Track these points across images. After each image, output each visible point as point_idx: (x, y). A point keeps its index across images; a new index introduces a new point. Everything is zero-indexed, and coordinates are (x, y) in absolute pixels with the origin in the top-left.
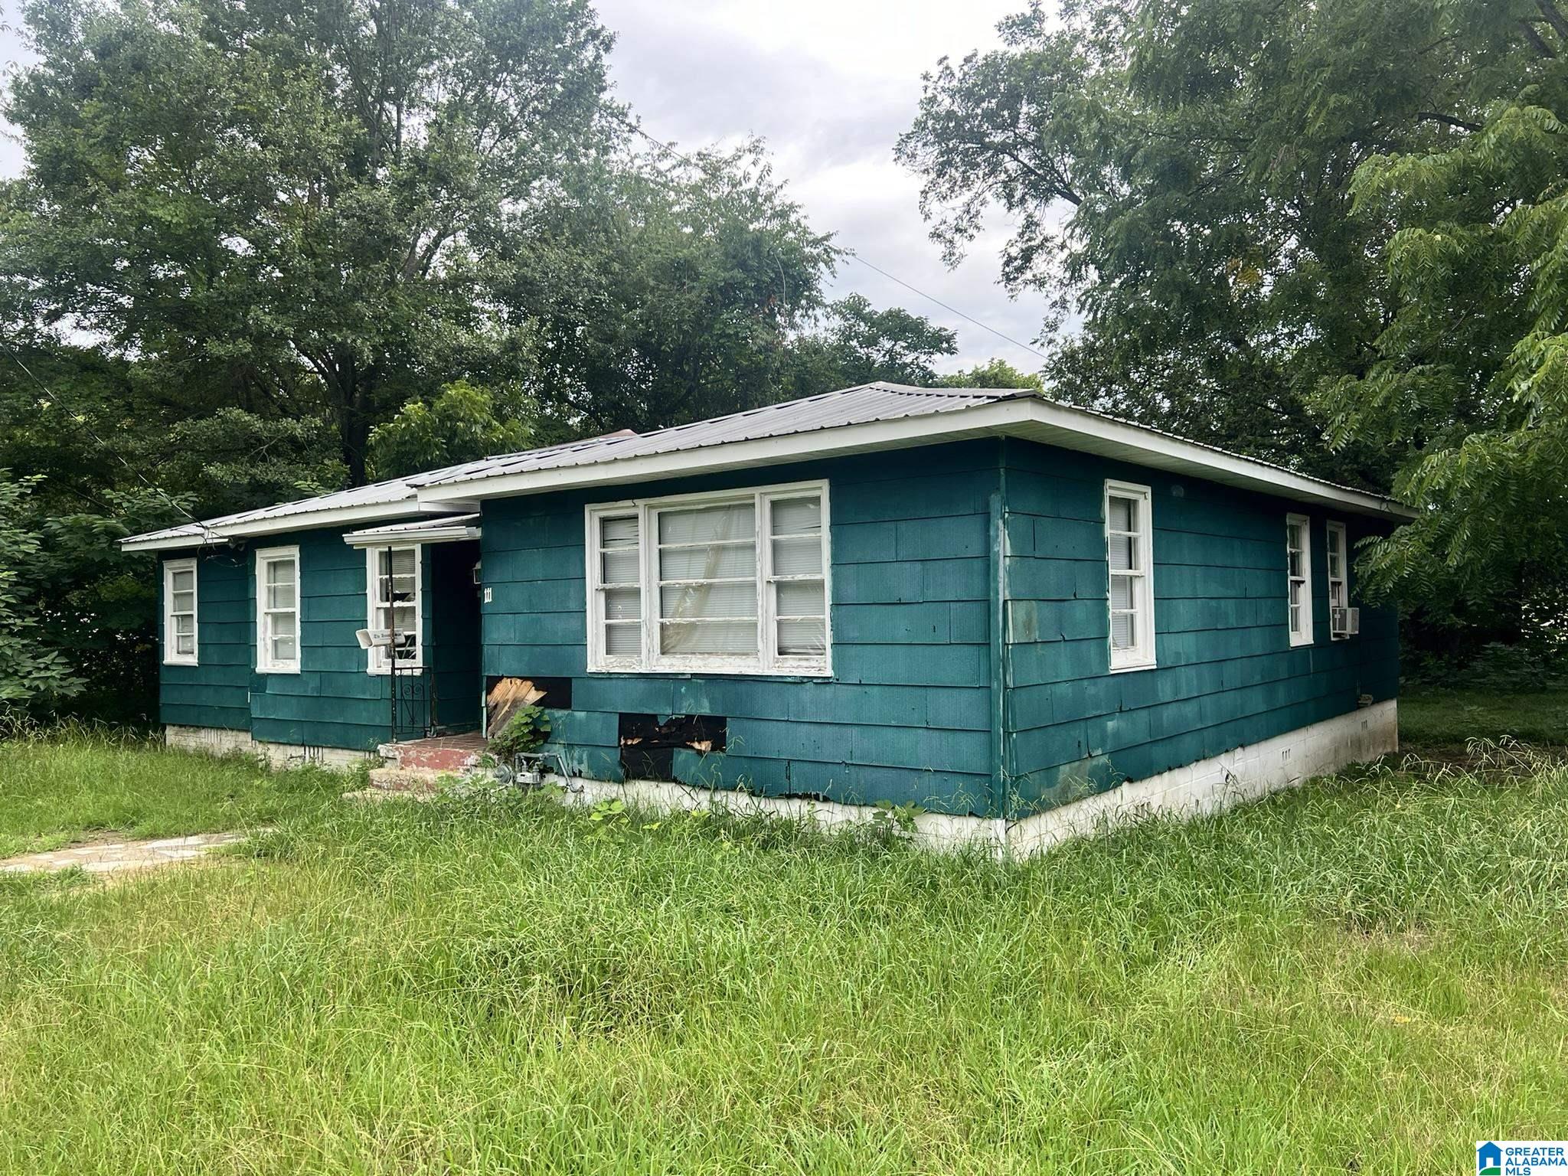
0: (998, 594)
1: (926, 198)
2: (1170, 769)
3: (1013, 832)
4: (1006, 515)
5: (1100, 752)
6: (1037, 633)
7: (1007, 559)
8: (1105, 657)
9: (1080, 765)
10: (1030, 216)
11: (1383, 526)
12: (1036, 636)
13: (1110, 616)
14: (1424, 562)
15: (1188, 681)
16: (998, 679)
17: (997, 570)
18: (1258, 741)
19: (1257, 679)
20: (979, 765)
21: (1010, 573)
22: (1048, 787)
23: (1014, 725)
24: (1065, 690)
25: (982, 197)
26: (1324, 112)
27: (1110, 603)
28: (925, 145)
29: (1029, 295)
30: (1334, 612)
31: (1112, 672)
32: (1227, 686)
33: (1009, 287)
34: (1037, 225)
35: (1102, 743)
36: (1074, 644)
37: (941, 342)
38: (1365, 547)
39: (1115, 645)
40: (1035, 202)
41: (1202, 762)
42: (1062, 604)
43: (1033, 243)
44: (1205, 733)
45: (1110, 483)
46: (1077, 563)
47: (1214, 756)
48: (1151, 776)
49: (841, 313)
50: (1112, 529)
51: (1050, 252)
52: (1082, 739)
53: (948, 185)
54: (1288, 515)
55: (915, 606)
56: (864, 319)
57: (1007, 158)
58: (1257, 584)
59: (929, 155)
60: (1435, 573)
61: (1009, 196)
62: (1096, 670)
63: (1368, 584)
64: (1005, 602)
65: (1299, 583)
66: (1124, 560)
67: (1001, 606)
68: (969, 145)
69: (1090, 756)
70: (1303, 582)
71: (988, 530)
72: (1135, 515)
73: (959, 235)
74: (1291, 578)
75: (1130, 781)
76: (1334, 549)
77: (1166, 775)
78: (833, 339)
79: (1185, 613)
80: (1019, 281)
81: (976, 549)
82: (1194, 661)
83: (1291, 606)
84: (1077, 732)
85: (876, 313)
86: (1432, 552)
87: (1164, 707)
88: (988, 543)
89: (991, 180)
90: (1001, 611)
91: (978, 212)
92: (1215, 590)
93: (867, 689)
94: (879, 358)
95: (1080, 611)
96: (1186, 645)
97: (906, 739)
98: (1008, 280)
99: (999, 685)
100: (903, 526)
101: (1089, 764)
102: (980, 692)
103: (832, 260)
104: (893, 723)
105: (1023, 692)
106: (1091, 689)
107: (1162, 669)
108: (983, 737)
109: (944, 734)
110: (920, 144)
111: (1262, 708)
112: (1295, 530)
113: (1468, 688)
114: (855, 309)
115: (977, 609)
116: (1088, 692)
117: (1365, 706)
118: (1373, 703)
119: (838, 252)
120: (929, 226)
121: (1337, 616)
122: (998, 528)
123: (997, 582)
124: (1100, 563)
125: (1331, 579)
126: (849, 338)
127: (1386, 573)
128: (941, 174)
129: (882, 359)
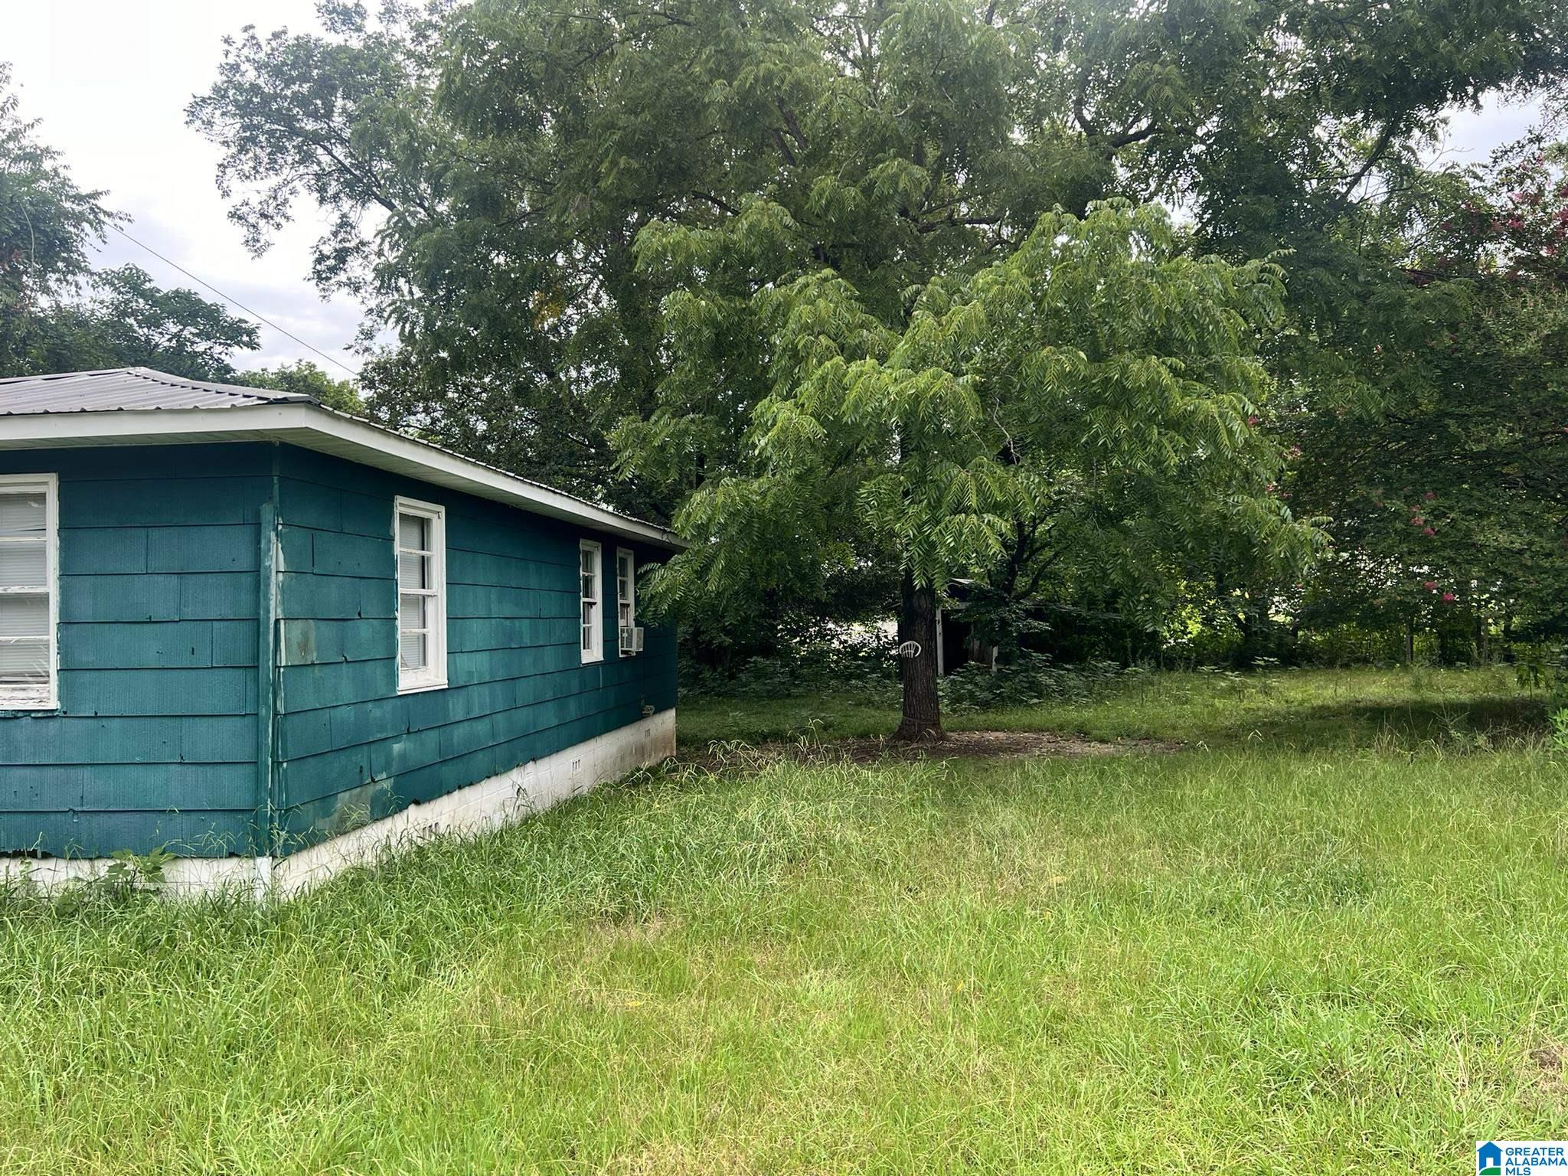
0: (268, 612)
1: (224, 173)
2: (460, 788)
3: (280, 871)
4: (280, 527)
5: (384, 776)
6: (315, 655)
7: (281, 575)
8: (392, 678)
9: (362, 792)
10: (344, 216)
11: (661, 553)
12: (314, 657)
13: (399, 637)
14: (692, 587)
15: (480, 699)
16: (267, 704)
17: (268, 585)
18: (550, 754)
19: (549, 695)
20: (243, 800)
21: (283, 589)
22: (323, 817)
23: (285, 754)
24: (346, 714)
25: (290, 186)
26: (615, 171)
27: (398, 623)
28: (224, 114)
29: (342, 297)
30: (622, 631)
31: (400, 693)
32: (520, 703)
33: (321, 286)
34: (353, 227)
35: (387, 767)
36: (357, 665)
37: (239, 334)
38: (646, 572)
39: (404, 665)
40: (350, 202)
41: (493, 779)
42: (345, 623)
43: (347, 245)
44: (497, 749)
45: (400, 500)
46: (363, 581)
47: (505, 772)
48: (441, 796)
49: (112, 284)
50: (403, 545)
51: (367, 257)
52: (365, 764)
53: (251, 164)
54: (582, 541)
55: (170, 625)
56: (143, 294)
57: (320, 151)
58: (550, 605)
59: (231, 127)
60: (700, 597)
61: (322, 190)
62: (382, 691)
63: (648, 607)
64: (277, 621)
65: (592, 604)
66: (417, 578)
67: (272, 626)
68: (276, 127)
69: (373, 780)
70: (595, 603)
71: (259, 542)
72: (428, 533)
73: (264, 221)
74: (583, 599)
75: (417, 803)
76: (624, 574)
77: (456, 794)
78: (103, 313)
79: (479, 632)
80: (332, 281)
81: (245, 562)
82: (487, 679)
83: (583, 626)
84: (360, 758)
85: (158, 291)
86: (699, 579)
87: (455, 726)
88: (258, 556)
89: (302, 170)
90: (272, 631)
91: (286, 200)
92: (509, 610)
93: (104, 722)
94: (162, 341)
95: (365, 631)
96: (479, 665)
97: (154, 778)
98: (320, 279)
99: (268, 712)
100: (155, 534)
101: (371, 790)
102: (247, 720)
103: (100, 222)
104: (138, 760)
105: (296, 718)
106: (376, 712)
107: (454, 687)
108: (249, 769)
109: (201, 768)
110: (218, 113)
111: (554, 722)
112: (588, 555)
113: (735, 696)
114: (132, 282)
115: (244, 629)
116: (371, 715)
117: (647, 716)
118: (655, 713)
119: (109, 215)
120: (227, 205)
121: (625, 635)
122: (269, 541)
123: (268, 599)
124: (389, 582)
125: (620, 601)
126: (124, 314)
127: (663, 596)
128: (243, 149)
129: (167, 344)
